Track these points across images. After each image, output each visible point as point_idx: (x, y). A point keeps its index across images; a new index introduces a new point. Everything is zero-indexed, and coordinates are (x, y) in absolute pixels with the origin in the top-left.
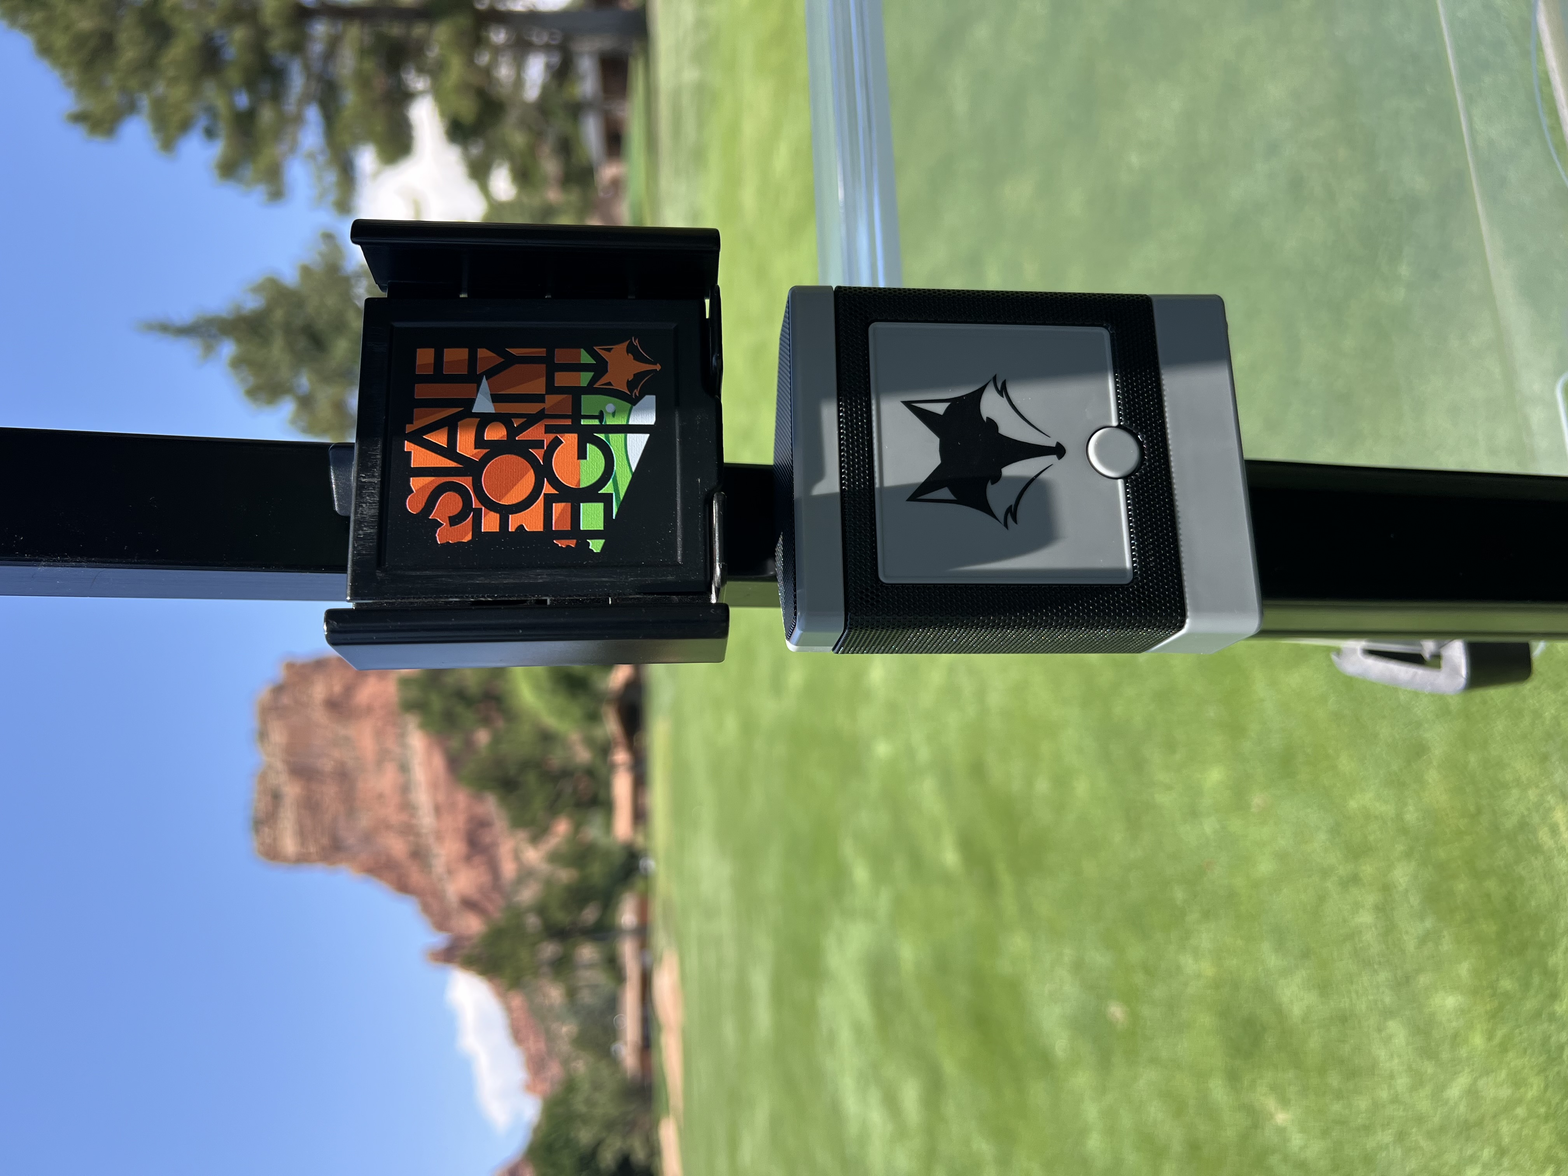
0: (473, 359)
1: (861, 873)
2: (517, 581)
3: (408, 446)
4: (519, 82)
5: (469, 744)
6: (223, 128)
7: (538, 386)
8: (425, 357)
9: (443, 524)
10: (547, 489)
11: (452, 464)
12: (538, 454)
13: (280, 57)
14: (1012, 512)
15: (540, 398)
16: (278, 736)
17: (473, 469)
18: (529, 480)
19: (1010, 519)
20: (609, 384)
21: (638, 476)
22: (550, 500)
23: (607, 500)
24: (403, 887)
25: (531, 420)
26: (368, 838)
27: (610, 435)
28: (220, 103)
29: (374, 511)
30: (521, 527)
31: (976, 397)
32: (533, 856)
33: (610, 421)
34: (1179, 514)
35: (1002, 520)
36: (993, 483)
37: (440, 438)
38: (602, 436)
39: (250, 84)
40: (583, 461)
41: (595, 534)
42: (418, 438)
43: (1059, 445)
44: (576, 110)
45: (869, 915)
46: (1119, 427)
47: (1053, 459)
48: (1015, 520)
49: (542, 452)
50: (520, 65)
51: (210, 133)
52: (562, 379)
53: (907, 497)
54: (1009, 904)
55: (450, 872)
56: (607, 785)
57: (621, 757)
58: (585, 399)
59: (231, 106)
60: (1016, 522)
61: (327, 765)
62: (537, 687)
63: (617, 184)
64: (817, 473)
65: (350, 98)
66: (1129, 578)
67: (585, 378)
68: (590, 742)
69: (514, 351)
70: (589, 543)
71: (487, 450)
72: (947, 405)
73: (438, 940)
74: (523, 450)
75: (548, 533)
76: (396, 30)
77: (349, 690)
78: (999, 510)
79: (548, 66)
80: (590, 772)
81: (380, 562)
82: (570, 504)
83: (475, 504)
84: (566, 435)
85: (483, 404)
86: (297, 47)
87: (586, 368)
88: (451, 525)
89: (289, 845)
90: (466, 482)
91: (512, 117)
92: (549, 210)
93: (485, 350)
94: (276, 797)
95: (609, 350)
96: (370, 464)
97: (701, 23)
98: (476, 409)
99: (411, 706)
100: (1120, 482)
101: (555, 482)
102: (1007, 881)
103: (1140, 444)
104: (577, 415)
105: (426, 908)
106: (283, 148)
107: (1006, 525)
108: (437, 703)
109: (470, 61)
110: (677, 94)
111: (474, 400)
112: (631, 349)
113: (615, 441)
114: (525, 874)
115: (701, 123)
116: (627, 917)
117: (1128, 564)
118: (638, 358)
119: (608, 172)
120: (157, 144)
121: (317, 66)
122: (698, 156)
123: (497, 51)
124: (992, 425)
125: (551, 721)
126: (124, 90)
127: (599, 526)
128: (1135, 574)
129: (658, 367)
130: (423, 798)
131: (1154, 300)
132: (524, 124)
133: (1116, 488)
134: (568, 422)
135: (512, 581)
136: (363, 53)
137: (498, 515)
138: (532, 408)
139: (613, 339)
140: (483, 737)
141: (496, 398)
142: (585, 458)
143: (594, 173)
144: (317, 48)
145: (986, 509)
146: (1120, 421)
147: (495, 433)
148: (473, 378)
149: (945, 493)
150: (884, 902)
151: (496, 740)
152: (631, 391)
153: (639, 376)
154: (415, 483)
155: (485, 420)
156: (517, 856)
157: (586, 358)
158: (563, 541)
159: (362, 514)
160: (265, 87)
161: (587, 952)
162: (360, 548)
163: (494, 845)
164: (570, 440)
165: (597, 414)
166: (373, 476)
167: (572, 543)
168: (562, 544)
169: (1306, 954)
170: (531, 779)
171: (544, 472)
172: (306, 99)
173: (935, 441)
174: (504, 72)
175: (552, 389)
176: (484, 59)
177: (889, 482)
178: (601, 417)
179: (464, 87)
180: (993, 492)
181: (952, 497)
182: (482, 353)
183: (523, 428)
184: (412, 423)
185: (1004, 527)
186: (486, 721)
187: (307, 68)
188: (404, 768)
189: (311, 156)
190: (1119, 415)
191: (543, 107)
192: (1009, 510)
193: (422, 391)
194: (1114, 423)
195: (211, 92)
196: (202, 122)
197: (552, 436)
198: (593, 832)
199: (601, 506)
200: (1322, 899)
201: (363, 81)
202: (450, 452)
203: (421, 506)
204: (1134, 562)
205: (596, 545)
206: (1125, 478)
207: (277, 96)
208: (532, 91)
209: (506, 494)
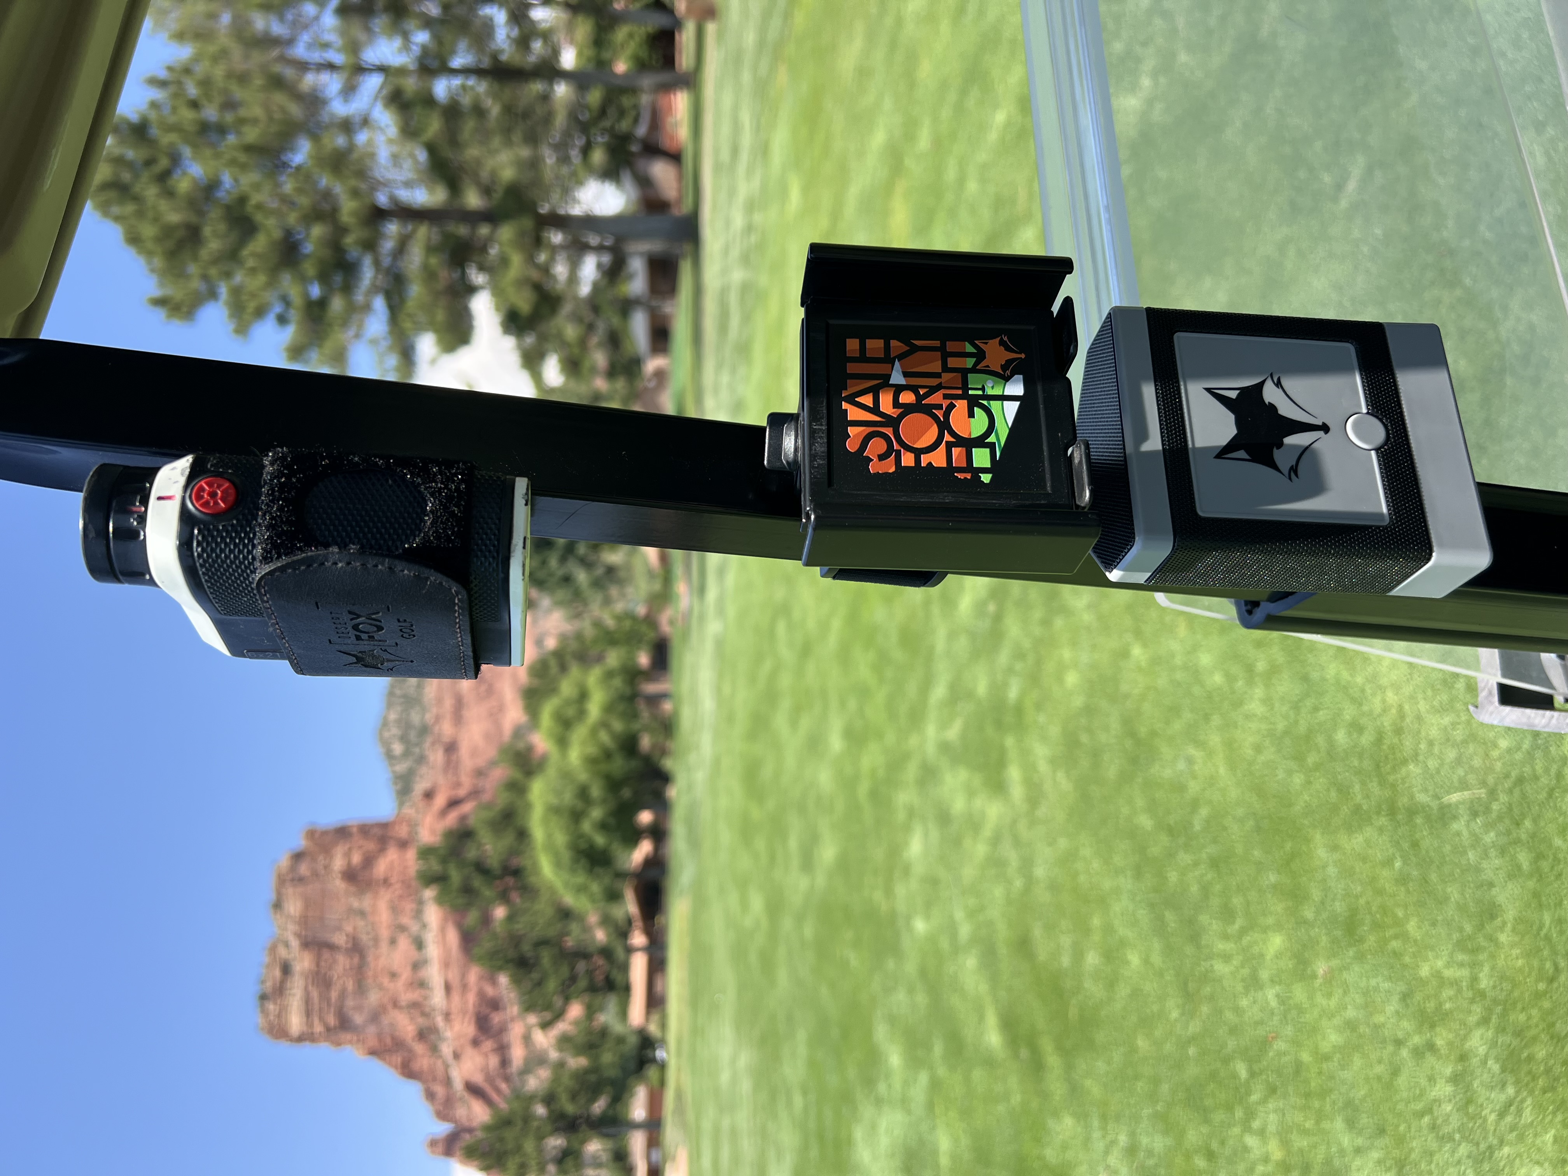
0: (887, 347)
1: (895, 1059)
2: (930, 500)
3: (844, 405)
4: (573, 279)
5: (486, 920)
6: (294, 315)
7: (937, 367)
8: (852, 345)
9: (873, 460)
10: (947, 437)
11: (877, 419)
12: (939, 414)
13: (353, 253)
14: (1294, 470)
15: (937, 375)
16: (293, 907)
17: (893, 422)
18: (933, 433)
19: (1293, 474)
20: (988, 366)
21: (1013, 431)
22: (949, 446)
23: (992, 446)
24: (408, 1071)
25: (933, 390)
26: (375, 1017)
27: (991, 402)
28: (294, 292)
29: (824, 449)
30: (930, 463)
31: (1260, 386)
32: (543, 1040)
33: (990, 392)
34: (1420, 477)
35: (1287, 475)
36: (1278, 448)
37: (867, 400)
38: (985, 402)
39: (324, 277)
40: (972, 419)
41: (985, 470)
42: (851, 400)
43: (1324, 424)
44: (626, 306)
45: (904, 1103)
46: (1368, 413)
47: (1320, 434)
48: (1297, 475)
49: (942, 412)
50: (575, 265)
51: (282, 320)
52: (952, 362)
53: (1214, 455)
54: (1057, 1087)
55: (457, 1056)
56: (625, 968)
57: (638, 939)
58: (970, 376)
59: (306, 295)
60: (1297, 477)
61: (340, 939)
62: (558, 864)
63: (661, 375)
64: (1142, 435)
65: (416, 291)
66: (1387, 521)
67: (970, 362)
68: (606, 921)
69: (917, 343)
70: (980, 477)
71: (902, 410)
72: (1238, 392)
73: (443, 1129)
74: (928, 410)
75: (950, 468)
76: (462, 230)
77: (369, 861)
78: (1285, 467)
79: (599, 266)
80: (606, 952)
81: (830, 484)
82: (964, 449)
83: (896, 446)
84: (959, 401)
85: (897, 378)
86: (370, 245)
87: (970, 355)
88: (880, 461)
89: (295, 1022)
90: (889, 431)
91: (567, 309)
92: (597, 396)
93: (895, 341)
94: (286, 969)
95: (986, 343)
96: (818, 417)
97: (749, 229)
98: (892, 381)
99: (429, 879)
100: (1373, 453)
101: (952, 433)
102: (1053, 1060)
103: (1385, 426)
104: (965, 387)
105: (430, 1095)
106: (351, 333)
107: (1290, 479)
108: (456, 876)
109: (530, 259)
110: (724, 292)
111: (891, 375)
112: (1002, 343)
113: (995, 406)
114: (536, 1060)
115: (747, 318)
116: (638, 1111)
117: (1385, 510)
118: (1008, 349)
119: (652, 365)
120: (231, 327)
121: (386, 261)
122: (744, 349)
123: (554, 250)
124: (1272, 408)
125: (569, 899)
126: (205, 277)
127: (987, 464)
128: (1391, 518)
129: (1023, 356)
130: (435, 975)
131: (1385, 326)
132: (577, 318)
133: (1371, 455)
134: (960, 392)
135: (926, 500)
136: (430, 250)
137: (913, 455)
138: (934, 382)
139: (988, 335)
140: (500, 912)
141: (906, 374)
142: (974, 417)
143: (641, 364)
144: (388, 246)
145: (1273, 465)
146: (1368, 409)
147: (907, 398)
148: (889, 361)
149: (1242, 454)
150: (919, 1091)
151: (511, 918)
152: (1004, 371)
153: (1009, 362)
154: (851, 430)
155: (899, 389)
156: (527, 1039)
157: (969, 348)
158: (962, 474)
159: (815, 450)
160: (338, 279)
161: (594, 1147)
162: (816, 474)
163: (503, 1029)
164: (961, 405)
165: (980, 387)
166: (822, 425)
167: (969, 476)
168: (960, 476)
169: (1381, 1131)
170: (546, 958)
171: (944, 426)
172: (374, 289)
173: (1231, 417)
174: (561, 270)
175: (946, 369)
176: (542, 257)
177: (1198, 444)
178: (983, 389)
179: (523, 282)
180: (1278, 455)
181: (1248, 457)
182: (894, 343)
183: (926, 395)
184: (846, 389)
185: (1289, 481)
186: (504, 897)
187: (377, 263)
188: (419, 944)
189: (374, 342)
190: (1368, 405)
191: (594, 304)
192: (1292, 468)
193: (851, 368)
194: (1365, 411)
195: (288, 284)
196: (278, 308)
197: (949, 401)
198: (607, 1017)
199: (987, 450)
200: (1395, 1072)
201: (430, 275)
202: (875, 409)
203: (857, 447)
204: (1389, 510)
205: (986, 478)
206: (1377, 450)
207: (348, 288)
208: (585, 289)
209: (918, 439)
